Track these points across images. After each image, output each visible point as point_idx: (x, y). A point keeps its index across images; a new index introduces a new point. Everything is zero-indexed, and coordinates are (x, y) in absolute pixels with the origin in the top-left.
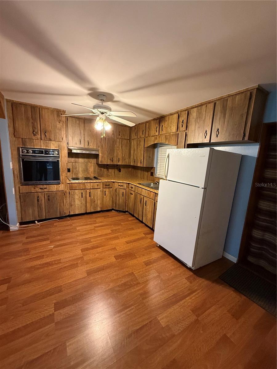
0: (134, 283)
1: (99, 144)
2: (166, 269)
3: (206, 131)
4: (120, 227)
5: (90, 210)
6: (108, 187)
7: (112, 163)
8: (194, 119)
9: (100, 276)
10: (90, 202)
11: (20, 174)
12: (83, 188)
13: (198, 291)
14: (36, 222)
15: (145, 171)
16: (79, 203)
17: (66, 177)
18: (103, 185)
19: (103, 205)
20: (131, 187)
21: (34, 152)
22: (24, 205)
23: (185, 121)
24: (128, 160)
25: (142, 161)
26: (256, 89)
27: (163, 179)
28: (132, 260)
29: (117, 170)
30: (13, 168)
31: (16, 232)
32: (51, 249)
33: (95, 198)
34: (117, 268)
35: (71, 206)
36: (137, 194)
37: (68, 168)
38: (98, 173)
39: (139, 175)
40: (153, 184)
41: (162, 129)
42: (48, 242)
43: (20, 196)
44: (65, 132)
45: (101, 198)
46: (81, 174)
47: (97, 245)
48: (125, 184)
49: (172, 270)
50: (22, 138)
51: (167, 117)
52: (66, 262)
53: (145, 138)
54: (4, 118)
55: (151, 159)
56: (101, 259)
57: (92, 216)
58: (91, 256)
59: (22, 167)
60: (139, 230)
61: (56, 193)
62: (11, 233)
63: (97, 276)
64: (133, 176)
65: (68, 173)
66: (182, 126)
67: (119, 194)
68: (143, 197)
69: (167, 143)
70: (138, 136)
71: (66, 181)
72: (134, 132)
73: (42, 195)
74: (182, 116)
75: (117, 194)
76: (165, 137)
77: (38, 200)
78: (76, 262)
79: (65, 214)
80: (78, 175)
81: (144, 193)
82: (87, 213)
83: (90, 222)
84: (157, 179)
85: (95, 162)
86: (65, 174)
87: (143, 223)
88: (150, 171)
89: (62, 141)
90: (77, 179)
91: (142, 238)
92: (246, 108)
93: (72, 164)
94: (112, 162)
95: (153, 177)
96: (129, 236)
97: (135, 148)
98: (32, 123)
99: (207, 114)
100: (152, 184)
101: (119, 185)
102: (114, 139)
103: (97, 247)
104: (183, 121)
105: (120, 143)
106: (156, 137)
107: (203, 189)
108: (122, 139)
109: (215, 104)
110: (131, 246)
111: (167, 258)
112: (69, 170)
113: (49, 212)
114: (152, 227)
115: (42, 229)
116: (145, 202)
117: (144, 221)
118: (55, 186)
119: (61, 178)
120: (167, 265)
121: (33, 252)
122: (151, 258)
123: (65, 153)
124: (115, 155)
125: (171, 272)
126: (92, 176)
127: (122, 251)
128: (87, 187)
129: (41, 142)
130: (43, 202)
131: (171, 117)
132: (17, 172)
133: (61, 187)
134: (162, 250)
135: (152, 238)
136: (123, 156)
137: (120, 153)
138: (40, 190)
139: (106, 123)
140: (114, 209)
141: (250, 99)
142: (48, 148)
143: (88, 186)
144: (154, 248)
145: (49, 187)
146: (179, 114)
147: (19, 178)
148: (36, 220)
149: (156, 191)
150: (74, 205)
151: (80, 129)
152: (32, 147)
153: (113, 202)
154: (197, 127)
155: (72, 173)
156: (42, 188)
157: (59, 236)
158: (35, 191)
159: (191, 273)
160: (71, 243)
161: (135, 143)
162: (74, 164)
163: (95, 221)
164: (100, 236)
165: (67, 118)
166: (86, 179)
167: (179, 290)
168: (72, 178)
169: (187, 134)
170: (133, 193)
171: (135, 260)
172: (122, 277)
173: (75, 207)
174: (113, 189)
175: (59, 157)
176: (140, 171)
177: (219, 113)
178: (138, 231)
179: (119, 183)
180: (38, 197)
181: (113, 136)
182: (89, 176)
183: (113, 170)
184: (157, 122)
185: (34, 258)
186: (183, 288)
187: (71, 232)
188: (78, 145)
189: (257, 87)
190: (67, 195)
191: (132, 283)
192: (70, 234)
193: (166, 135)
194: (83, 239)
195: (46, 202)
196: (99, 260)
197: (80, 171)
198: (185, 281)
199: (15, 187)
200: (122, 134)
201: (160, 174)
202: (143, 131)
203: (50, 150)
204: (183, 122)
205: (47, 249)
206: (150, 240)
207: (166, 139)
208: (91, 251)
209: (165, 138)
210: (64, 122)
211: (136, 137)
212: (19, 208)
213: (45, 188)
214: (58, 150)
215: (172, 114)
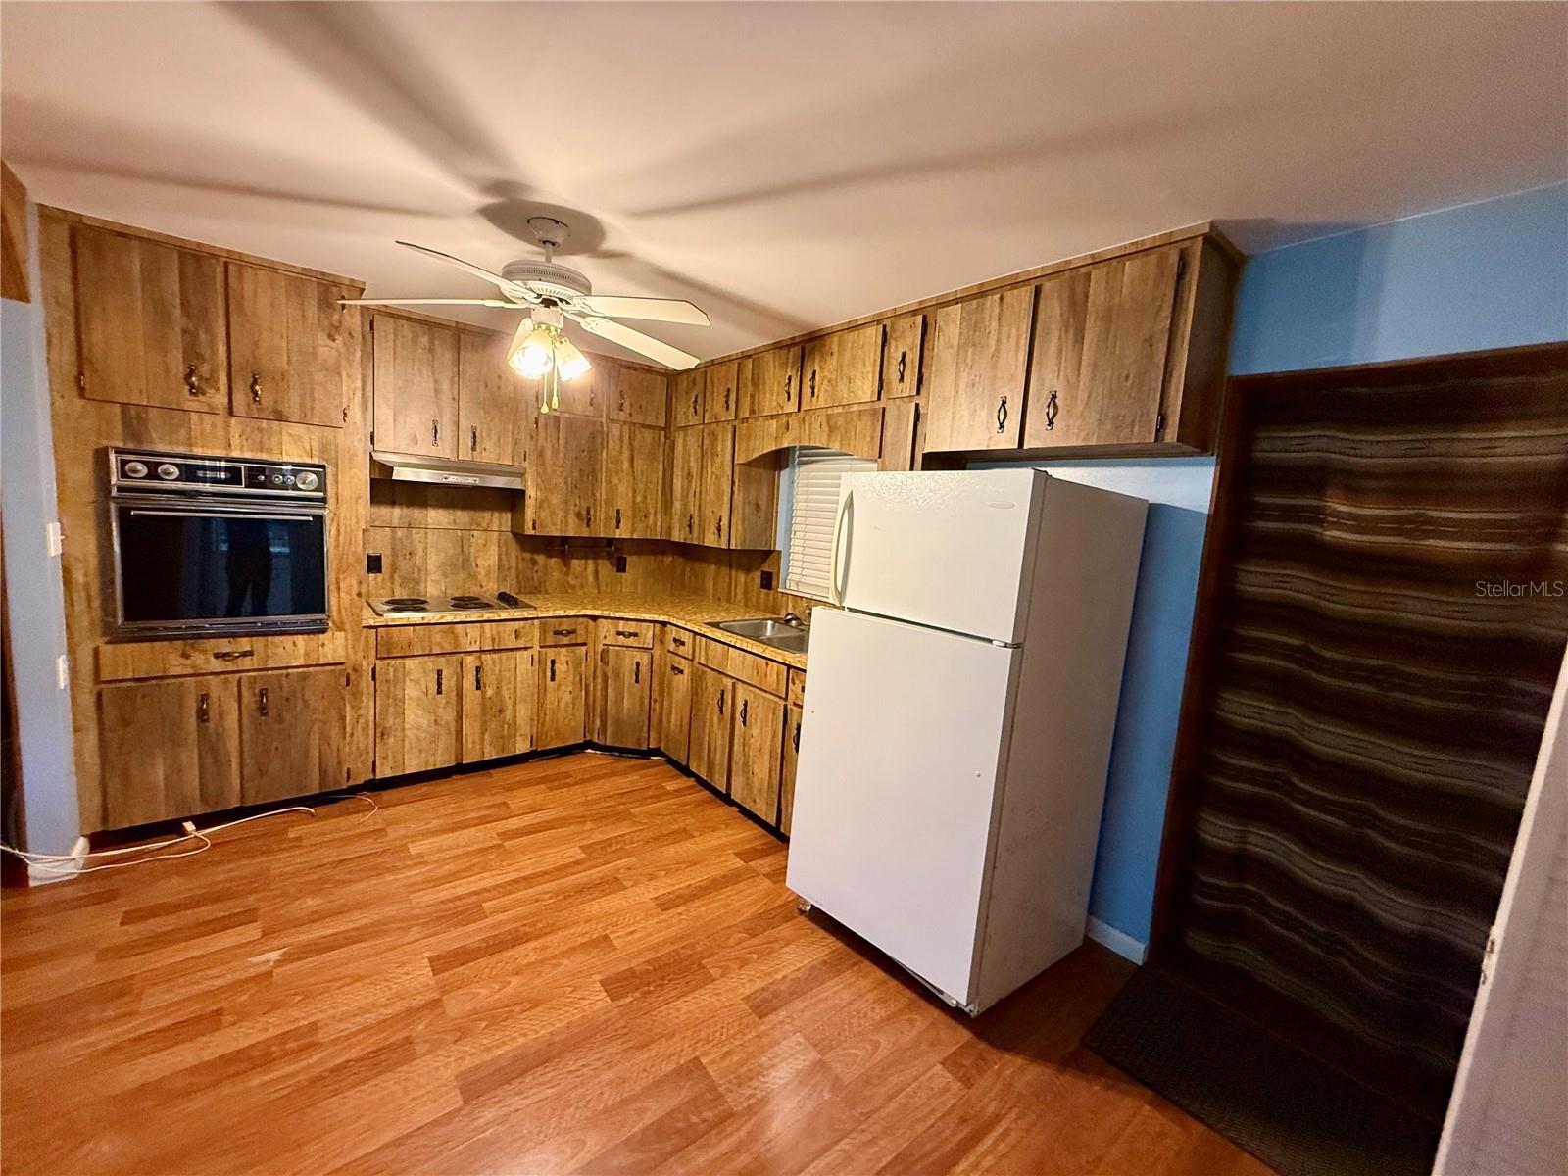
0: (708, 1115)
1: (527, 445)
2: (850, 1024)
3: (1004, 402)
4: (623, 829)
5: (479, 751)
6: (566, 640)
7: (585, 533)
8: (951, 351)
9: (528, 1101)
10: (478, 712)
11: (107, 583)
12: (443, 648)
13: (1004, 1124)
14: (189, 826)
15: (738, 569)
16: (424, 722)
17: (359, 595)
18: (543, 630)
19: (543, 724)
20: (675, 640)
21: (189, 473)
22: (121, 744)
23: (913, 357)
24: (659, 517)
25: (725, 522)
26: (1200, 239)
27: (825, 603)
28: (692, 991)
29: (606, 562)
30: (62, 554)
31: (68, 893)
32: (263, 969)
33: (506, 693)
34: (616, 1047)
35: (383, 735)
36: (704, 673)
37: (371, 552)
38: (518, 577)
39: (710, 585)
40: (773, 626)
41: (813, 388)
42: (252, 932)
43: (99, 695)
44: (359, 384)
45: (533, 695)
46: (436, 582)
47: (517, 930)
48: (648, 627)
49: (877, 1027)
50: (123, 404)
51: (835, 339)
52: (347, 1037)
53: (736, 423)
54: (23, 296)
55: (762, 514)
56: (536, 1004)
57: (489, 780)
58: (484, 991)
59: (117, 548)
60: (715, 840)
61: (304, 677)
62: (35, 900)
63: (518, 1102)
64: (684, 591)
65: (372, 576)
66: (902, 379)
67: (617, 675)
68: (730, 687)
69: (835, 447)
70: (707, 415)
71: (358, 617)
72: (688, 399)
73: (226, 689)
74: (898, 334)
75: (609, 670)
76: (828, 423)
77: (202, 716)
78: (400, 1036)
79: (348, 779)
80: (422, 587)
81: (737, 665)
82: (461, 769)
83: (478, 809)
84: (790, 605)
85: (507, 526)
86: (354, 583)
87: (732, 803)
88: (757, 569)
89: (341, 424)
90: (417, 605)
91: (732, 879)
92: (1167, 311)
93: (393, 538)
94: (588, 526)
95: (772, 592)
96: (668, 872)
97: (689, 467)
98: (185, 331)
99: (1005, 330)
100: (770, 623)
101: (621, 630)
102: (595, 423)
103: (517, 940)
104: (904, 355)
105: (622, 441)
106: (785, 420)
107: (1010, 650)
108: (635, 424)
109: (1038, 291)
110: (681, 920)
111: (852, 966)
112: (374, 564)
113: (261, 772)
114: (772, 821)
115: (220, 863)
116: (740, 707)
117: (736, 796)
118: (300, 639)
119: (333, 600)
120: (856, 1006)
121: (157, 998)
122: (779, 976)
123: (355, 481)
124: (602, 493)
125: (875, 1038)
126: (491, 588)
127: (640, 952)
128: (462, 640)
129: (227, 425)
130: (229, 721)
131: (851, 337)
132: (86, 573)
133: (333, 646)
134: (827, 929)
135: (780, 874)
136: (639, 499)
137: (623, 489)
138: (217, 665)
139: (567, 348)
140: (596, 740)
141: (1181, 275)
142: (264, 456)
143: (471, 638)
144: (789, 924)
145: (266, 646)
146: (885, 327)
147: (96, 603)
148: (187, 820)
149: (791, 658)
150: (399, 734)
151: (433, 374)
152: (181, 450)
153: (589, 709)
154: (963, 383)
155: (392, 578)
156: (228, 654)
157: (313, 893)
158: (190, 671)
159: (965, 1035)
160: (377, 930)
161: (692, 442)
162: (400, 533)
163: (505, 803)
164: (529, 880)
165: (371, 318)
166: (462, 603)
167: (921, 1128)
168: (388, 602)
169: (922, 411)
170: (684, 665)
171: (702, 991)
172: (646, 1089)
173: (403, 740)
174: (591, 653)
175: (324, 500)
176: (713, 568)
177: (1053, 327)
178: (711, 845)
179: (622, 622)
180: (205, 698)
181: (590, 411)
182: (473, 591)
183: (590, 561)
184: (791, 356)
185: (159, 1031)
186: (938, 1115)
187: (379, 871)
188: (426, 448)
189: (1207, 230)
190: (363, 684)
191: (694, 1119)
192: (373, 881)
193: (830, 411)
194: (443, 902)
195: (245, 721)
196: (523, 1012)
197: (431, 568)
198: (941, 1076)
199: (72, 651)
200: (631, 405)
201: (804, 580)
202: (728, 396)
203: (281, 464)
204: (903, 361)
205: (244, 975)
206: (768, 883)
207: (832, 429)
208: (483, 962)
209: (826, 429)
210: (358, 335)
211: (694, 420)
212: (92, 759)
213: (245, 654)
214: (320, 469)
215: (853, 327)
